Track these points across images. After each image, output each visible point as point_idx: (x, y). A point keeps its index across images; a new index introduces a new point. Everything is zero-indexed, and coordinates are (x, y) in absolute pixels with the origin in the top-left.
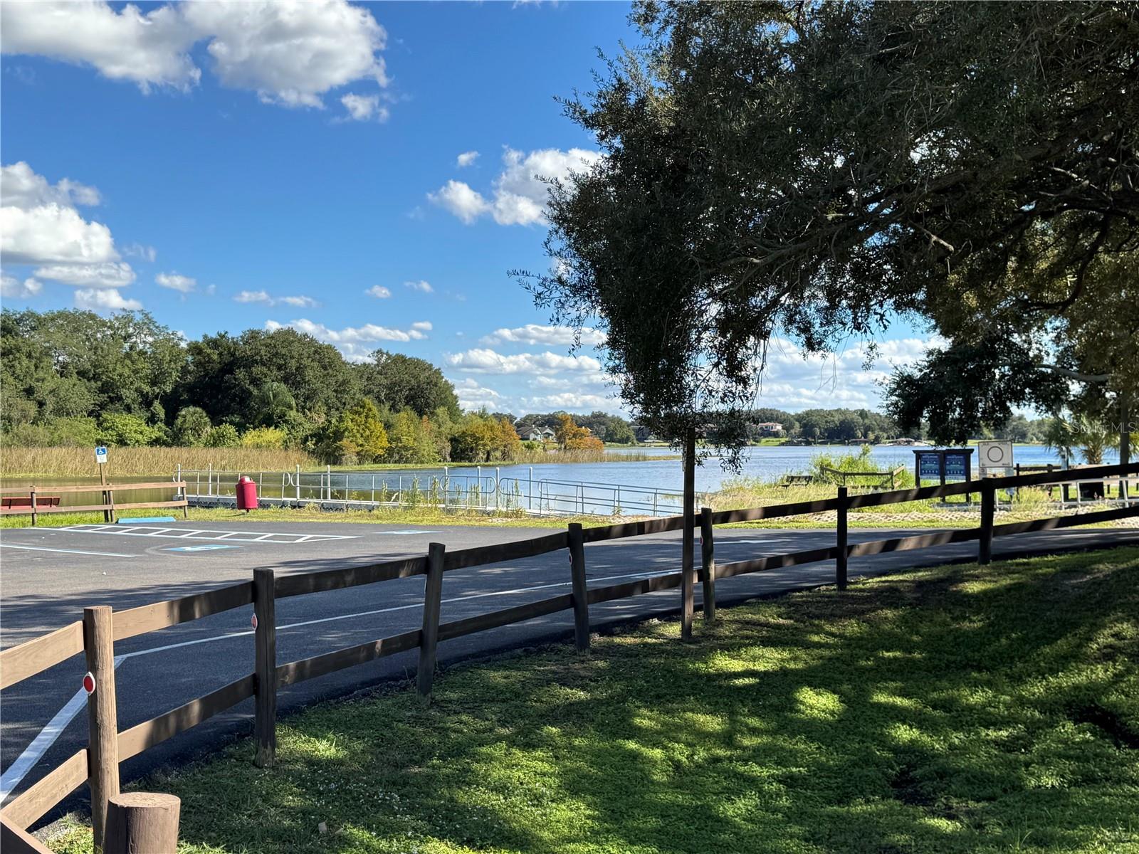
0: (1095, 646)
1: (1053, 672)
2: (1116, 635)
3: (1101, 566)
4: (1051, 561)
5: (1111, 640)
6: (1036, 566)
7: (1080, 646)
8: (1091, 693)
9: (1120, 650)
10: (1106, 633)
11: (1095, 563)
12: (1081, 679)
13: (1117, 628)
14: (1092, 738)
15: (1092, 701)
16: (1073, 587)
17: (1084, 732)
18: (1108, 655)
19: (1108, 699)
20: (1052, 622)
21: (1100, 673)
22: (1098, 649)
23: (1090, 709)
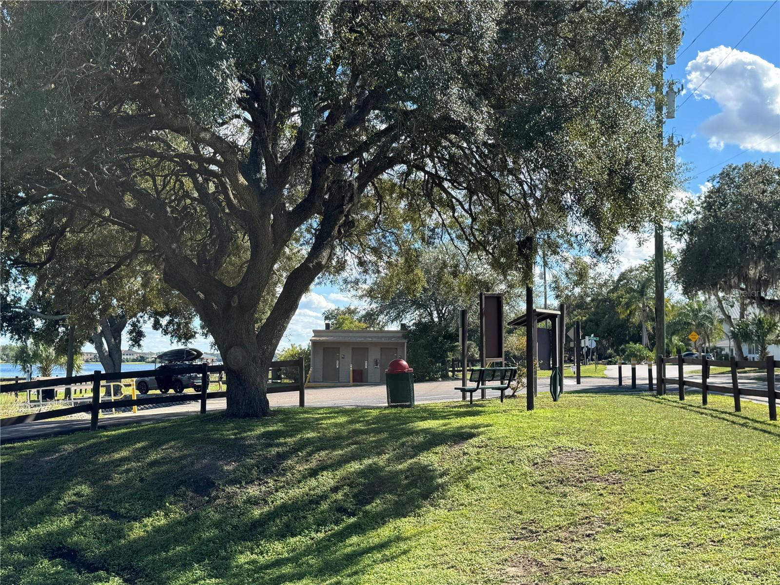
0: (62, 503)
1: (34, 524)
2: (76, 494)
3: (66, 446)
4: (30, 445)
5: (74, 498)
6: (20, 449)
7: (52, 504)
8: (61, 537)
9: (79, 504)
10: (70, 493)
11: (62, 444)
12: (54, 528)
13: (78, 489)
14: (62, 569)
15: (61, 543)
16: (47, 462)
17: (56, 566)
18: (71, 508)
19: (72, 539)
20: (32, 489)
21: (66, 522)
22: (65, 505)
23: (59, 549)
